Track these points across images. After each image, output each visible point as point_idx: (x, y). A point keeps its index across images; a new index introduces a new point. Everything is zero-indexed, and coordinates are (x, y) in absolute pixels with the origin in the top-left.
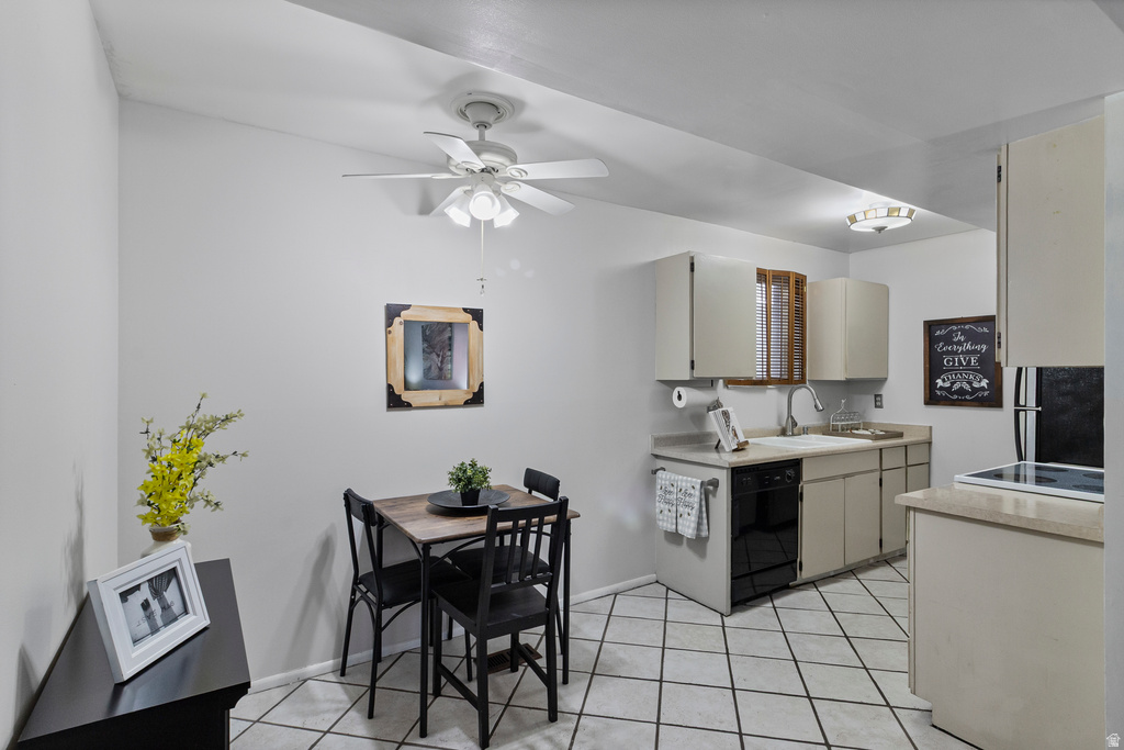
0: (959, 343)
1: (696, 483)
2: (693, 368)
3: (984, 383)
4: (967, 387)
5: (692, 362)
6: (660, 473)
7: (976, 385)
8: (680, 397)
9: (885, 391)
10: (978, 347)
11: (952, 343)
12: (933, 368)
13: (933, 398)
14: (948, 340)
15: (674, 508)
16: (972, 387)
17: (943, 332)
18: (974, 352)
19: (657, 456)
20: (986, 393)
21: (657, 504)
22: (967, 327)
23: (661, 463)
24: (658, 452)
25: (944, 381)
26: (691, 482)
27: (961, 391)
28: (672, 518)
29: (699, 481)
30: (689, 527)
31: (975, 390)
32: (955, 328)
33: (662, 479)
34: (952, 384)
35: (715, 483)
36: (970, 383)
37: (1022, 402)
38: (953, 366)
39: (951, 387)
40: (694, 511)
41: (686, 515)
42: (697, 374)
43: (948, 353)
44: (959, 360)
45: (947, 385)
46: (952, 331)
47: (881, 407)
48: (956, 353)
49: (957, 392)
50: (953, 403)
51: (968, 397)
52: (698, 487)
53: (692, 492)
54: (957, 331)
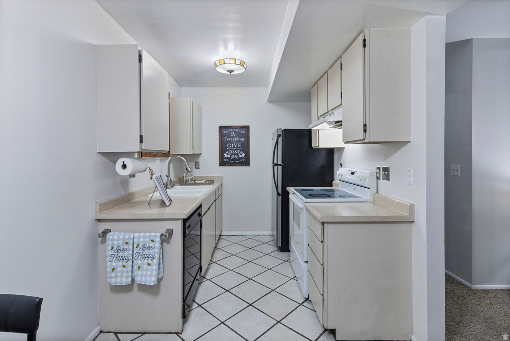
0: (233, 137)
1: (155, 236)
2: (141, 142)
3: (243, 155)
4: (237, 157)
5: (141, 137)
6: (109, 236)
7: (240, 156)
8: (124, 166)
9: (200, 160)
10: (241, 139)
11: (231, 137)
12: (223, 149)
13: (223, 163)
14: (229, 136)
15: (130, 263)
16: (239, 157)
17: (227, 132)
18: (239, 141)
19: (99, 220)
20: (244, 160)
21: (109, 264)
22: (237, 130)
23: (107, 226)
24: (101, 217)
25: (227, 154)
26: (149, 237)
27: (234, 159)
28: (127, 272)
29: (159, 234)
30: (151, 276)
31: (240, 158)
32: (232, 130)
33: (113, 240)
34: (231, 156)
35: (170, 233)
36: (238, 155)
37: (275, 162)
38: (231, 147)
39: (230, 157)
40: (155, 261)
41: (145, 267)
42: (146, 146)
43: (229, 141)
44: (234, 145)
45: (229, 156)
46: (230, 132)
47: (198, 168)
48: (232, 142)
49: (233, 160)
50: (231, 165)
51: (237, 162)
52: (158, 239)
53: (152, 244)
54: (233, 131)
